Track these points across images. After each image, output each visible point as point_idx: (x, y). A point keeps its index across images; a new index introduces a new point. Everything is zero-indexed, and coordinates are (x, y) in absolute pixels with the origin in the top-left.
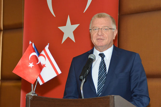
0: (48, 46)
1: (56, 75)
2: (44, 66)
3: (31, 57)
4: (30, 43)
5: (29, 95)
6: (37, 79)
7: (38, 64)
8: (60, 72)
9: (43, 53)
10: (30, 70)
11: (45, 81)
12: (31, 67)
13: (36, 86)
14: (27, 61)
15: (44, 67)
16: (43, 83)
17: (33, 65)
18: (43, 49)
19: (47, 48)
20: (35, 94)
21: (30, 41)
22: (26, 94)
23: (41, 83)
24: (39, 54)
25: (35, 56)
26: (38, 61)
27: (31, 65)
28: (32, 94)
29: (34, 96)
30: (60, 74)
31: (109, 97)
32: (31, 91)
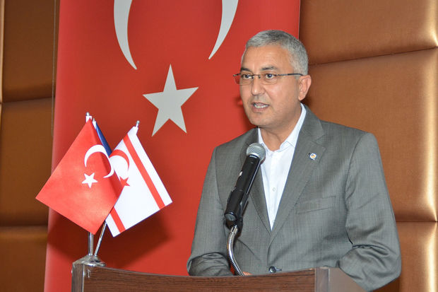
0: (135, 130)
1: (155, 209)
2: (125, 182)
3: (90, 157)
4: (88, 117)
5: (82, 264)
6: (105, 221)
7: (109, 177)
8: (167, 200)
9: (122, 146)
10: (88, 195)
11: (128, 225)
12: (90, 186)
13: (100, 239)
14: (78, 169)
15: (125, 187)
16: (120, 231)
17: (96, 181)
18: (123, 136)
19: (133, 134)
20: (97, 262)
21: (88, 114)
22: (74, 263)
23: (115, 232)
24: (111, 151)
25: (102, 154)
26: (108, 167)
27: (90, 180)
28: (90, 261)
29: (95, 267)
30: (168, 206)
31: (311, 273)
32: (87, 253)
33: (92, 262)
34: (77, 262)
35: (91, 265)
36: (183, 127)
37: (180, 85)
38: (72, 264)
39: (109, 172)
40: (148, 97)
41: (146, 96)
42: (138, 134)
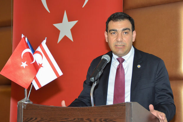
0: (45, 41)
1: (55, 77)
2: (41, 66)
3: (24, 54)
4: (23, 36)
5: (22, 103)
6: (32, 83)
7: (33, 63)
8: (61, 73)
9: (39, 49)
10: (23, 72)
11: (43, 84)
12: (24, 67)
13: (30, 91)
14: (19, 60)
15: (41, 68)
16: (39, 87)
17: (27, 65)
18: (39, 44)
19: (44, 43)
20: (29, 101)
21: (22, 35)
22: (18, 102)
23: (37, 88)
24: (34, 51)
25: (30, 53)
26: (32, 59)
27: (24, 65)
28: (25, 101)
29: (28, 104)
30: (61, 76)
31: (124, 104)
32: (24, 98)
33: (26, 101)
34: (20, 102)
35: (26, 103)
36: (71, 39)
37: (70, 20)
38: (17, 102)
39: (33, 61)
40: (55, 25)
41: (54, 25)
42: (47, 43)
